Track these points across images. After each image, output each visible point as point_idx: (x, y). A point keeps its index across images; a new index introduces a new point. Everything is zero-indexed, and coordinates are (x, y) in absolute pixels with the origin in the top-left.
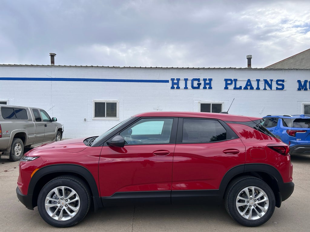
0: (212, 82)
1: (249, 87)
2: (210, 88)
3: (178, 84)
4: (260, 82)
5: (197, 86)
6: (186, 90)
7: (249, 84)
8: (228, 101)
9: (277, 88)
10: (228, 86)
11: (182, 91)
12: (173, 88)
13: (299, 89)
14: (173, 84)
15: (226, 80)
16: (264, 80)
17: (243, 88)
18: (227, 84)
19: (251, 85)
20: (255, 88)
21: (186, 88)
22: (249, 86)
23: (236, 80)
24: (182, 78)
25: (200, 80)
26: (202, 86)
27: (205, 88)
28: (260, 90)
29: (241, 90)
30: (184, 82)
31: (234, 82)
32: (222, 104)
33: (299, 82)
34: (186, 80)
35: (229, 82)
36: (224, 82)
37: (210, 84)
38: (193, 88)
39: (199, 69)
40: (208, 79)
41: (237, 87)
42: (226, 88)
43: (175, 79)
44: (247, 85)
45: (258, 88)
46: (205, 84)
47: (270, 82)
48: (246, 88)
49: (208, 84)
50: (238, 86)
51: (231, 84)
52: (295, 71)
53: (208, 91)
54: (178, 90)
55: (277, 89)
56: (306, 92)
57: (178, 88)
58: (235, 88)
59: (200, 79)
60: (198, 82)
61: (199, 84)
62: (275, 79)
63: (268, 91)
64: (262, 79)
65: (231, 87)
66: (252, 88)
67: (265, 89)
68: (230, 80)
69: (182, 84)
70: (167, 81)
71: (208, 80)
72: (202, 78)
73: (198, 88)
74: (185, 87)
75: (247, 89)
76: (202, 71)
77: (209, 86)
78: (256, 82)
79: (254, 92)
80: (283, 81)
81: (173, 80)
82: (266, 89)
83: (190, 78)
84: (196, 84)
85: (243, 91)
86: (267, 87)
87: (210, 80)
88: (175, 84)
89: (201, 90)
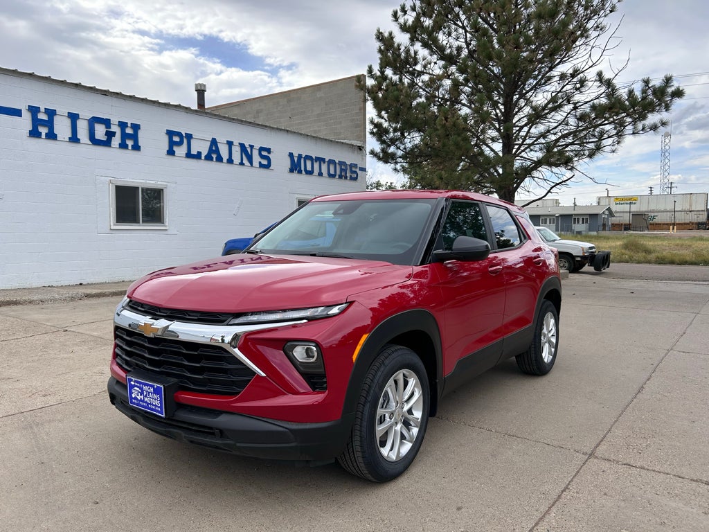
0: (140, 134)
1: (214, 156)
2: (136, 147)
3: (50, 124)
4: (233, 147)
5: (104, 138)
6: (74, 146)
7: (214, 148)
8: (176, 183)
9: (260, 163)
10: (175, 148)
11: (61, 147)
12: (34, 133)
13: (291, 171)
14: (36, 122)
15: (170, 134)
16: (239, 144)
17: (203, 158)
18: (172, 144)
19: (217, 152)
20: (225, 160)
21: (74, 139)
22: (213, 153)
23: (189, 137)
24: (62, 109)
25: (110, 124)
26: (116, 141)
27: (123, 146)
28: (233, 165)
29: (199, 161)
30: (68, 122)
31: (185, 141)
32: (163, 190)
33: (291, 155)
34: (74, 117)
35: (176, 139)
36: (166, 139)
37: (134, 137)
38: (95, 141)
39: (106, 93)
40: (129, 125)
41: (192, 153)
42: (171, 152)
43: (42, 110)
44: (210, 151)
45: (230, 161)
46: (125, 136)
47: (249, 150)
48: (208, 158)
49: (130, 138)
50: (194, 152)
51: (180, 144)
52: (285, 133)
53: (129, 154)
54: (50, 143)
55: (261, 166)
56: (299, 176)
57: (52, 136)
58: (189, 155)
59: (110, 120)
60: (106, 128)
61: (110, 135)
62: (257, 146)
63: (246, 170)
64: (236, 143)
65: (181, 151)
66: (220, 159)
67: (242, 164)
68: (179, 134)
69: (62, 127)
70: (17, 113)
71: (131, 127)
72: (114, 120)
73: (107, 143)
74: (70, 136)
75: (211, 159)
76: (114, 101)
77: (133, 144)
78: (227, 147)
79: (223, 167)
80: (268, 150)
81: (34, 110)
82: (244, 164)
83: (85, 114)
84: (100, 132)
85: (202, 164)
86: (245, 161)
87: (136, 127)
88: (42, 125)
89: (114, 152)
